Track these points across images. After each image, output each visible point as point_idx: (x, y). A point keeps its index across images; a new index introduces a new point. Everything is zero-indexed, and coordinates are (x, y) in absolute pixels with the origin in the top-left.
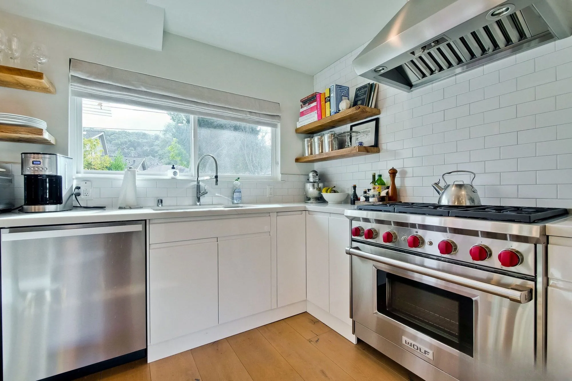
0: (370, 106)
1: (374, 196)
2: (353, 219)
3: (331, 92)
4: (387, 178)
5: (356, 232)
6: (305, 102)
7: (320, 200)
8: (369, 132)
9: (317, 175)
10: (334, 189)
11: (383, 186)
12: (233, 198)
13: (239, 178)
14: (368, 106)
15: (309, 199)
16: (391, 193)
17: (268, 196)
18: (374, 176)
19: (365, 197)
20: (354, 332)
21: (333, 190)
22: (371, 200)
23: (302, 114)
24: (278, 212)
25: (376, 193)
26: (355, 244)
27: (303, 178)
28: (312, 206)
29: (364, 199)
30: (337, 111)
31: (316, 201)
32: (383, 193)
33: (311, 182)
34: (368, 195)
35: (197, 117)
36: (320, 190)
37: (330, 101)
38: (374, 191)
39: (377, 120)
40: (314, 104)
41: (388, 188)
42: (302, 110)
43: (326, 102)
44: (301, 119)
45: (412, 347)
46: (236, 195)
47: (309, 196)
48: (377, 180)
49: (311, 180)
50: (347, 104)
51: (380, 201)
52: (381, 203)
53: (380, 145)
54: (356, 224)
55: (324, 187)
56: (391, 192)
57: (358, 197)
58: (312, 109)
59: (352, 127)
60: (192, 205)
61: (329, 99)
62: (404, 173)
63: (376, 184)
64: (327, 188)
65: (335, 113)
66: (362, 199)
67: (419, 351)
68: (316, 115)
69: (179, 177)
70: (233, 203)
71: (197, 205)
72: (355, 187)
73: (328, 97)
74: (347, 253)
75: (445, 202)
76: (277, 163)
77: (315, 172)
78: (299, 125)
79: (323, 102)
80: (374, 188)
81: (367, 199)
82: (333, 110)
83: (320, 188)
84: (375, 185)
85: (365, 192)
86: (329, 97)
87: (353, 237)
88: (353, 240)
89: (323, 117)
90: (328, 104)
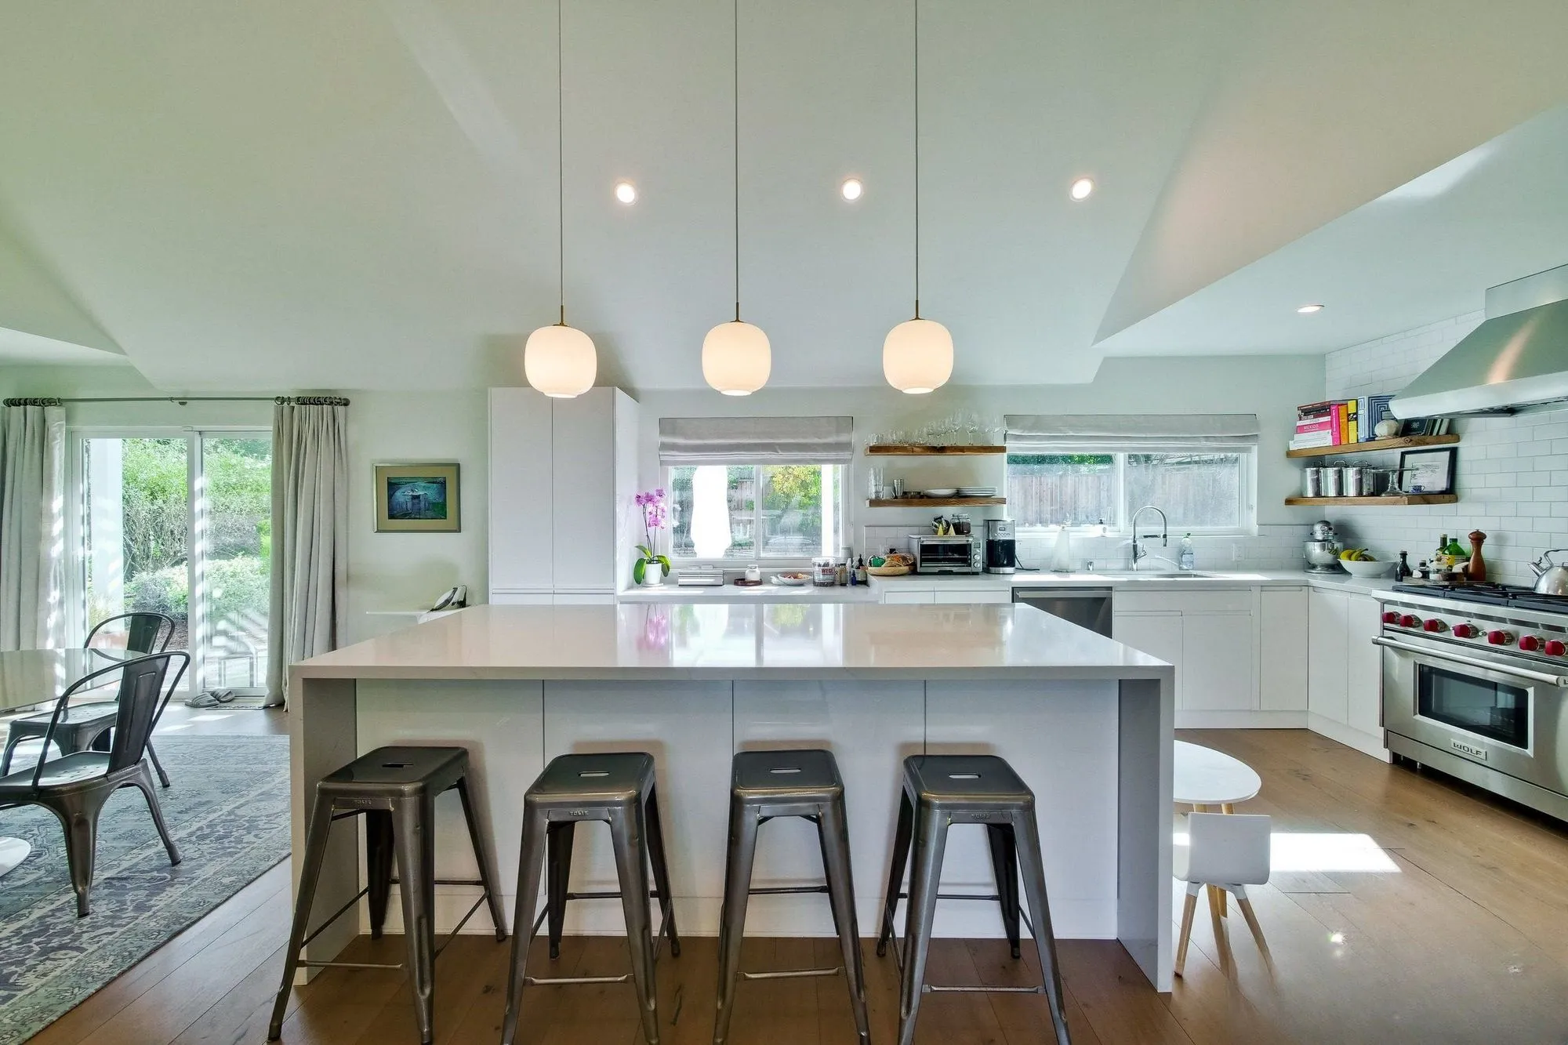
0: (1435, 433)
1: (1438, 571)
2: (1384, 602)
3: (1360, 407)
4: (1467, 545)
5: (1389, 618)
6: (1307, 412)
7: (1336, 568)
8: (1437, 467)
9: (1330, 529)
10: (1365, 553)
11: (1460, 557)
12: (1180, 562)
13: (1189, 534)
14: (1431, 434)
15: (1314, 567)
16: (1473, 569)
17: (1234, 560)
18: (1444, 540)
19: (1421, 572)
20: (1386, 745)
21: (1361, 556)
22: (1432, 576)
23: (1301, 430)
24: (1263, 586)
25: (1444, 567)
26: (1388, 633)
27: (1302, 531)
28: (1318, 579)
29: (1421, 575)
30: (1371, 436)
31: (1327, 570)
32: (1458, 568)
33: (1319, 541)
34: (1427, 569)
35: (1127, 453)
36: (1336, 553)
37: (1356, 419)
38: (1438, 564)
39: (1454, 453)
40: (1327, 419)
41: (1468, 560)
42: (1299, 423)
43: (1348, 421)
44: (1297, 437)
45: (1462, 750)
46: (1185, 558)
47: (1313, 562)
48: (1448, 546)
49: (1319, 536)
50: (1390, 427)
51: (1447, 580)
52: (1446, 583)
53: (1457, 491)
54: (1389, 609)
55: (1345, 548)
56: (1473, 567)
57: (1411, 569)
58: (1322, 426)
59: (1403, 454)
60: (1125, 570)
61: (1355, 416)
62: (1501, 540)
63: (1446, 552)
64: (1351, 551)
65: (1368, 440)
66: (1417, 574)
67: (1469, 752)
68: (1330, 438)
69: (1108, 534)
70: (1180, 568)
71: (1132, 569)
72: (1404, 555)
73: (1354, 414)
74: (1374, 643)
75: (1543, 588)
76: (1250, 508)
77: (1326, 523)
78: (1293, 447)
79: (1343, 420)
80: (1439, 560)
81: (1425, 575)
82: (1363, 434)
83: (1336, 550)
84: (1444, 553)
85: (1423, 564)
86: (1356, 413)
87: (1385, 624)
88: (1385, 628)
89: (1344, 442)
90: (1352, 424)
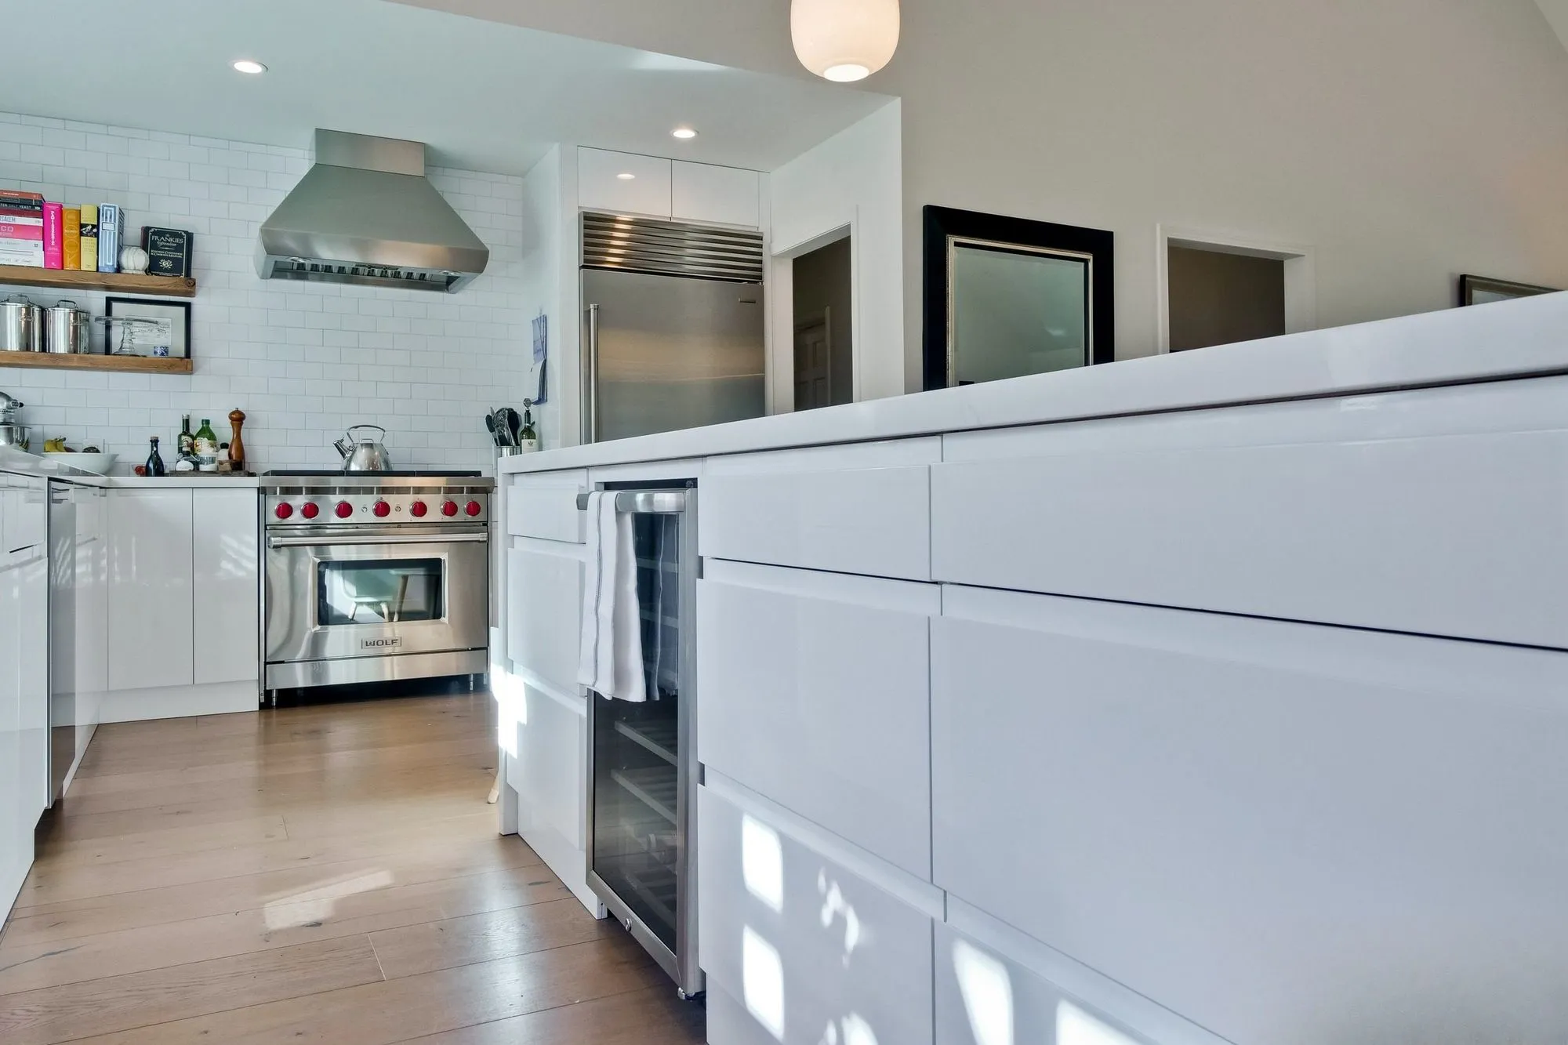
3: (104, 219)
8: (166, 326)
16: (235, 457)
18: (185, 423)
22: (205, 468)
29: (191, 466)
34: (196, 459)
37: (97, 235)
39: (188, 307)
40: (35, 222)
41: (224, 445)
43: (81, 234)
56: (235, 454)
58: (22, 231)
59: (109, 301)
61: (95, 230)
66: (183, 466)
68: (42, 252)
72: (156, 442)
73: (93, 226)
79: (71, 231)
81: (196, 466)
86: (97, 226)
89: (69, 265)
90: (87, 242)
